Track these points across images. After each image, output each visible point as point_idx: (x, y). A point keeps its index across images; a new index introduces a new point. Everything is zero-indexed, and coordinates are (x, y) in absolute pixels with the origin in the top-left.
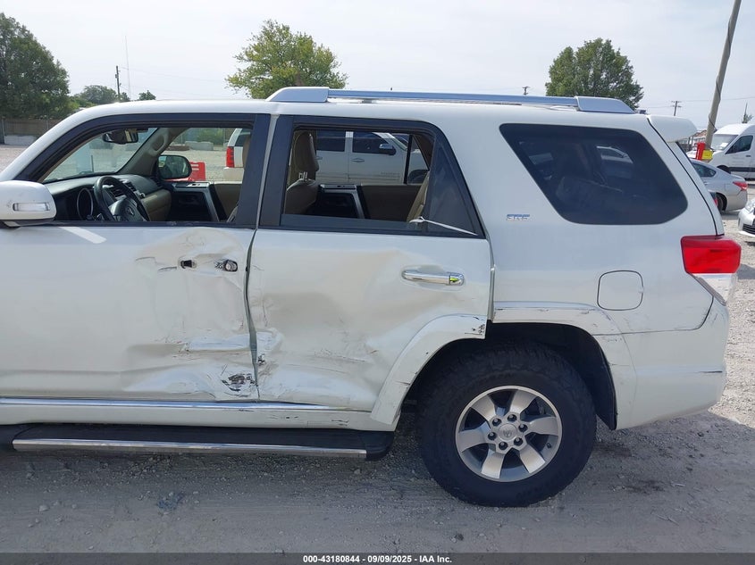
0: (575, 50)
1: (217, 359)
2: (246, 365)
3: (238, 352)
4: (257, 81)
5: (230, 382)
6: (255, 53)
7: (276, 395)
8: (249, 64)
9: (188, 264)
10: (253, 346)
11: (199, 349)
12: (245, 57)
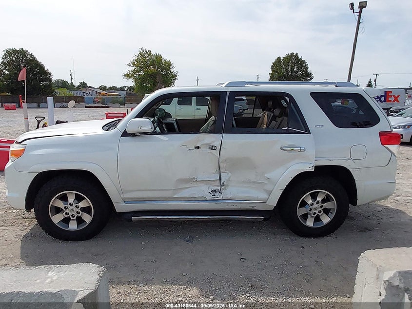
0: (282, 58)
1: (206, 184)
2: (218, 186)
3: (214, 181)
4: (137, 76)
5: (211, 193)
6: (136, 63)
7: (229, 197)
8: (133, 68)
9: (198, 148)
10: (220, 179)
11: (200, 180)
12: (132, 65)
